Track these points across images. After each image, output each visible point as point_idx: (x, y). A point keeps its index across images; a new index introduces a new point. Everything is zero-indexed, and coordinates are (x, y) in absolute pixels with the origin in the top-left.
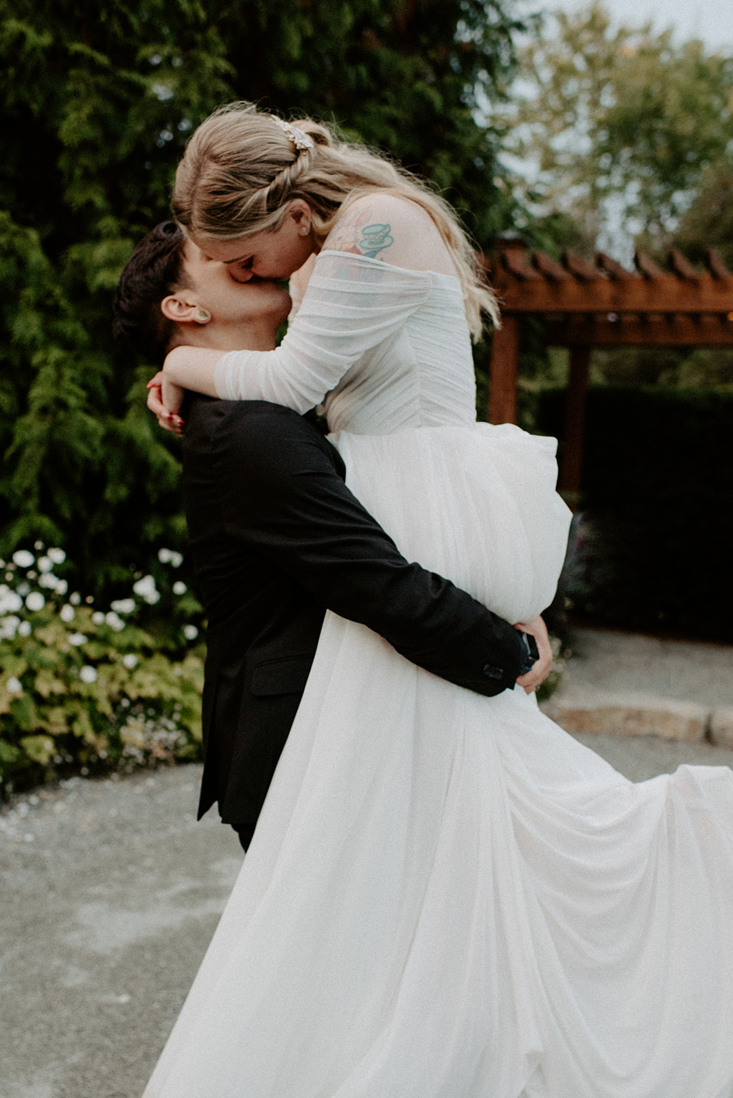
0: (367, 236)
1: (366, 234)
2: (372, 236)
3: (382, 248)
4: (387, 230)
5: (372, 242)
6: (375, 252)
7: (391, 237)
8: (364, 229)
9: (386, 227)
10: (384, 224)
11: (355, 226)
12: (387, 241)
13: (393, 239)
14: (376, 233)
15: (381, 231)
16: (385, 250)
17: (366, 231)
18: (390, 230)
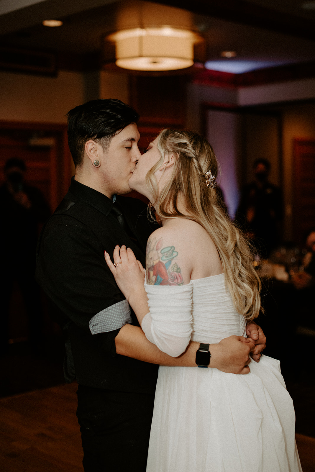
0: (163, 254)
1: (163, 253)
2: (166, 253)
3: (174, 257)
4: (173, 248)
5: (167, 256)
6: (171, 260)
7: (176, 252)
8: (161, 251)
9: (172, 247)
10: (171, 246)
11: (157, 250)
12: (175, 254)
13: (177, 252)
14: (168, 251)
15: (170, 250)
16: (175, 258)
17: (162, 252)
18: (174, 249)
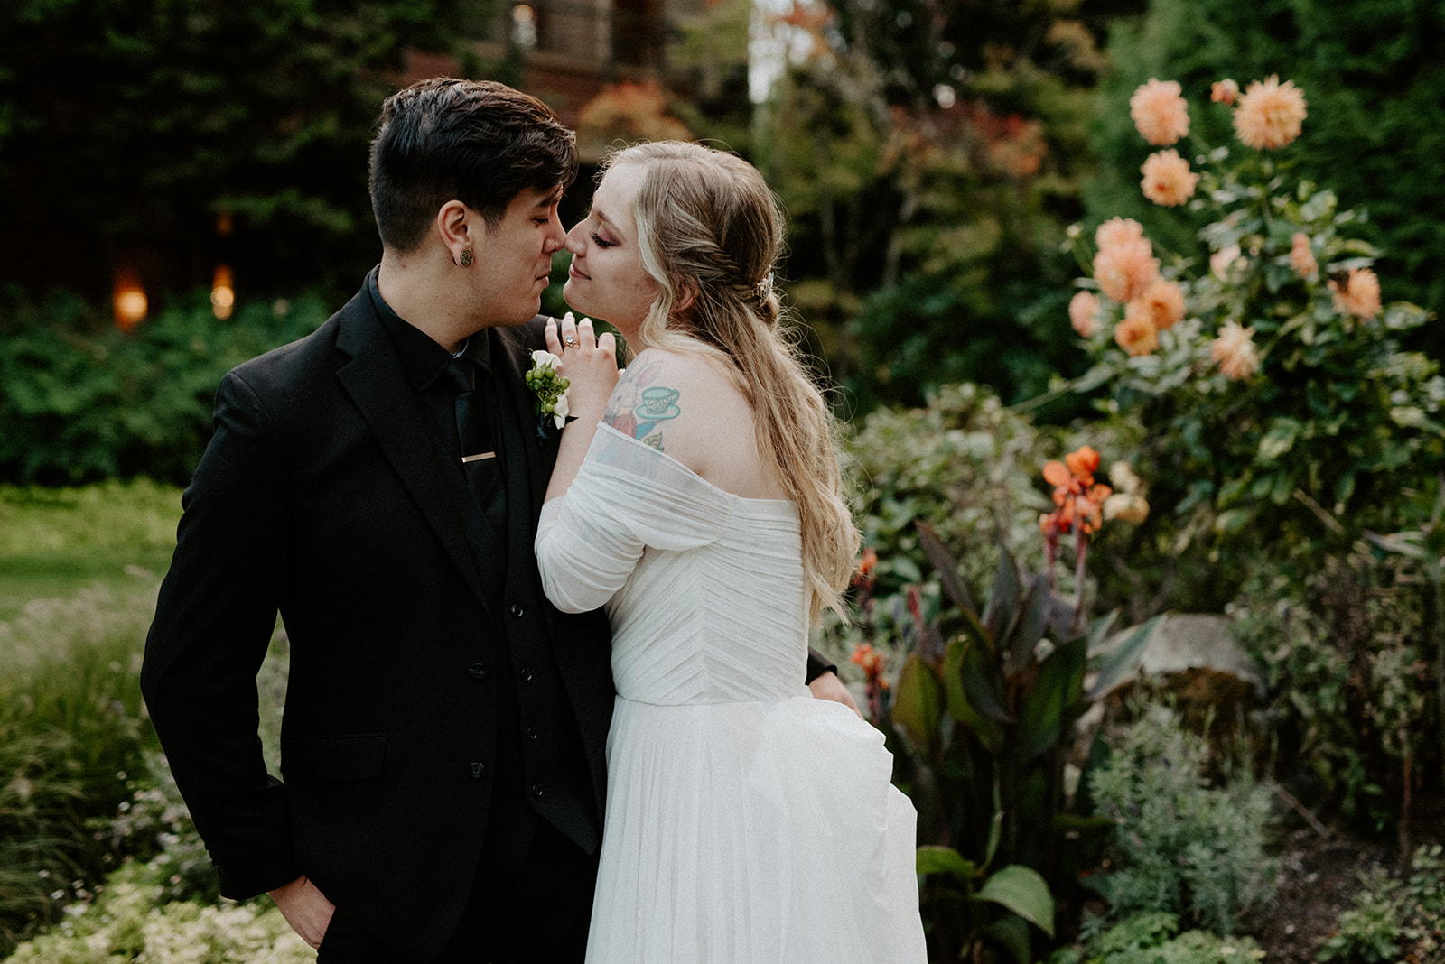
0: (646, 401)
1: (647, 399)
2: (652, 402)
3: (664, 419)
4: (674, 396)
5: (651, 410)
6: (654, 423)
7: (677, 408)
8: (646, 391)
9: (672, 393)
10: (672, 389)
11: (637, 385)
12: (671, 411)
13: (679, 411)
14: (659, 399)
15: (666, 398)
16: (665, 421)
17: (648, 394)
18: (677, 399)
